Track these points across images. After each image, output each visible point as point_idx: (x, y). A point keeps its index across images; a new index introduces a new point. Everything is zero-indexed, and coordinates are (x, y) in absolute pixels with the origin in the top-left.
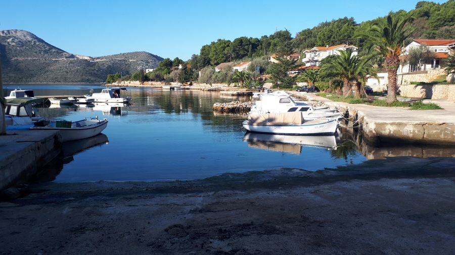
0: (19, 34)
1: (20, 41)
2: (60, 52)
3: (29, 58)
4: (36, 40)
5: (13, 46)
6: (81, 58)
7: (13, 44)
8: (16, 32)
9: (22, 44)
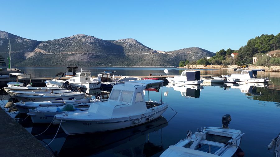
0: (130, 41)
1: (130, 45)
2: (149, 49)
3: (134, 53)
4: (138, 44)
5: (127, 47)
6: (160, 52)
7: (127, 46)
8: (129, 40)
9: (131, 46)
